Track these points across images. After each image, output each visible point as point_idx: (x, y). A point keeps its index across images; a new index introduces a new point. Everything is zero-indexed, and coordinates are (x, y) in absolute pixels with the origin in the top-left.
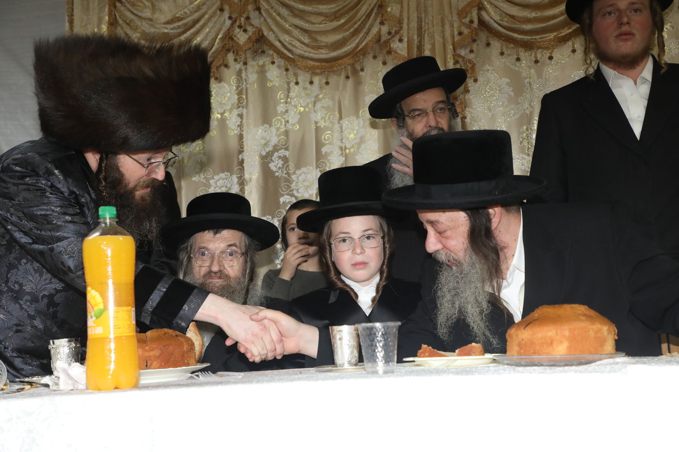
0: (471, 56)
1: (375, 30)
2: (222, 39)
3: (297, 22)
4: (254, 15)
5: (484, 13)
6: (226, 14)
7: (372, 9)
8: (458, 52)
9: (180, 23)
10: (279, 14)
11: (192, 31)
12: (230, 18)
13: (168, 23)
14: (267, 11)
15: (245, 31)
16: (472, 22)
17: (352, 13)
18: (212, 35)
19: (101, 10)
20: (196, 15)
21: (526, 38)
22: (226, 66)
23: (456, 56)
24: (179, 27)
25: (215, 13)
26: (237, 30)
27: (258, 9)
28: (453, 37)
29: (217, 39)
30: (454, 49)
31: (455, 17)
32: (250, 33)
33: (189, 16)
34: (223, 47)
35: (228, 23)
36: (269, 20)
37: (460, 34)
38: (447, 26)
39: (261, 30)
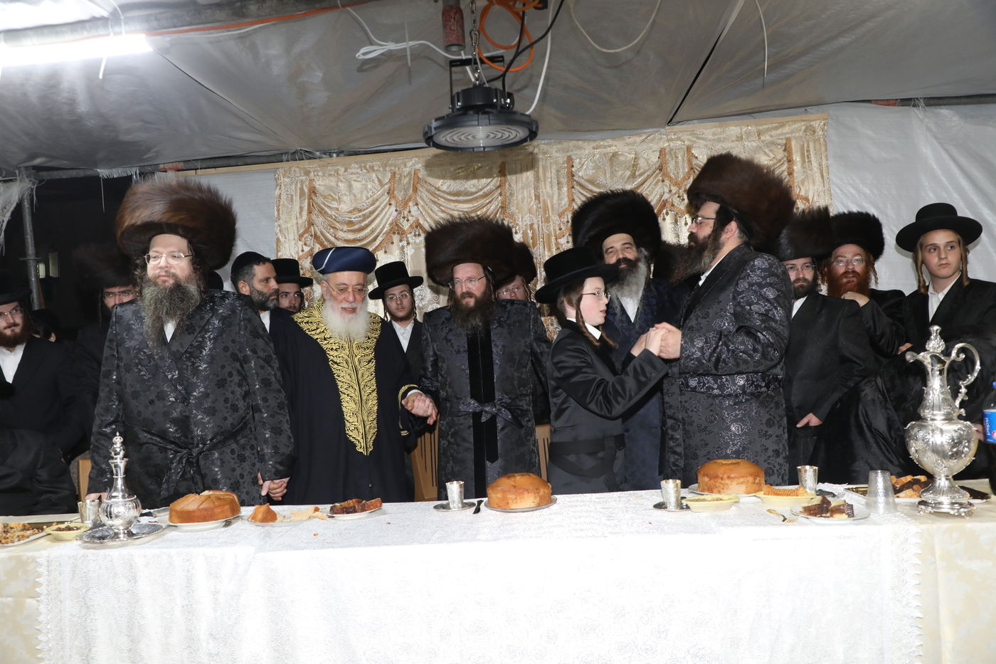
2: (391, 224)
4: (414, 209)
6: (393, 208)
7: (498, 210)
8: (559, 240)
9: (361, 214)
10: (431, 210)
11: (369, 219)
12: (396, 210)
13: (350, 212)
15: (408, 220)
16: (568, 222)
17: (485, 209)
18: (384, 222)
19: (301, 202)
20: (371, 208)
23: (557, 244)
24: (360, 217)
25: (385, 206)
26: (402, 220)
27: (417, 204)
28: (555, 231)
29: (387, 225)
30: (556, 239)
31: (557, 218)
32: (412, 222)
33: (367, 208)
34: (391, 230)
35: (395, 213)
36: (424, 213)
37: (560, 229)
38: (551, 223)
39: (418, 220)
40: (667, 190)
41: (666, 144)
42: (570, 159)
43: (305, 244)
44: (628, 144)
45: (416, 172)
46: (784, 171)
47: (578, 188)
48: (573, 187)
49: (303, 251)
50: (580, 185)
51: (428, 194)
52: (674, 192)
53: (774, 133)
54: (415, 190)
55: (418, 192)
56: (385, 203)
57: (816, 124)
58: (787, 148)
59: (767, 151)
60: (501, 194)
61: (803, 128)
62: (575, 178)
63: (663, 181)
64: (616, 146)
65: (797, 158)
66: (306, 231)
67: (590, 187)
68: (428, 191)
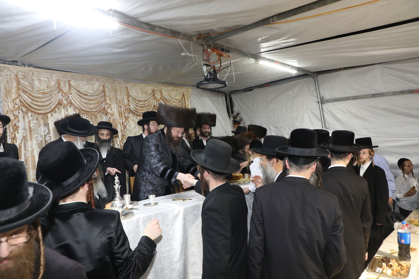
0: (128, 116)
1: (103, 106)
2: (58, 101)
3: (83, 101)
5: (130, 106)
6: (60, 94)
12: (62, 95)
14: (73, 95)
15: (67, 100)
16: (128, 108)
18: (56, 99)
21: (138, 114)
22: (58, 109)
26: (64, 100)
27: (71, 94)
30: (124, 114)
31: (124, 106)
34: (59, 103)
36: (74, 98)
37: (126, 111)
38: (122, 108)
39: (71, 100)
40: (155, 102)
41: (155, 88)
42: (126, 87)
43: (16, 104)
44: (144, 86)
45: (69, 81)
46: (183, 102)
47: (130, 97)
48: (129, 97)
49: (14, 107)
50: (130, 96)
51: (75, 91)
52: (157, 103)
53: (180, 90)
54: (70, 88)
55: (71, 90)
56: (56, 92)
57: (190, 90)
58: (183, 95)
59: (179, 95)
60: (104, 96)
61: (187, 90)
62: (130, 94)
63: (155, 99)
64: (140, 86)
65: (186, 98)
66: (16, 98)
67: (134, 97)
68: (76, 89)
